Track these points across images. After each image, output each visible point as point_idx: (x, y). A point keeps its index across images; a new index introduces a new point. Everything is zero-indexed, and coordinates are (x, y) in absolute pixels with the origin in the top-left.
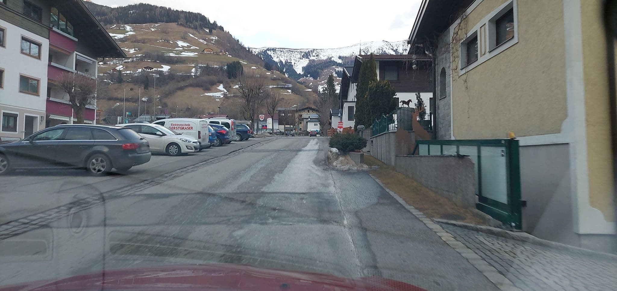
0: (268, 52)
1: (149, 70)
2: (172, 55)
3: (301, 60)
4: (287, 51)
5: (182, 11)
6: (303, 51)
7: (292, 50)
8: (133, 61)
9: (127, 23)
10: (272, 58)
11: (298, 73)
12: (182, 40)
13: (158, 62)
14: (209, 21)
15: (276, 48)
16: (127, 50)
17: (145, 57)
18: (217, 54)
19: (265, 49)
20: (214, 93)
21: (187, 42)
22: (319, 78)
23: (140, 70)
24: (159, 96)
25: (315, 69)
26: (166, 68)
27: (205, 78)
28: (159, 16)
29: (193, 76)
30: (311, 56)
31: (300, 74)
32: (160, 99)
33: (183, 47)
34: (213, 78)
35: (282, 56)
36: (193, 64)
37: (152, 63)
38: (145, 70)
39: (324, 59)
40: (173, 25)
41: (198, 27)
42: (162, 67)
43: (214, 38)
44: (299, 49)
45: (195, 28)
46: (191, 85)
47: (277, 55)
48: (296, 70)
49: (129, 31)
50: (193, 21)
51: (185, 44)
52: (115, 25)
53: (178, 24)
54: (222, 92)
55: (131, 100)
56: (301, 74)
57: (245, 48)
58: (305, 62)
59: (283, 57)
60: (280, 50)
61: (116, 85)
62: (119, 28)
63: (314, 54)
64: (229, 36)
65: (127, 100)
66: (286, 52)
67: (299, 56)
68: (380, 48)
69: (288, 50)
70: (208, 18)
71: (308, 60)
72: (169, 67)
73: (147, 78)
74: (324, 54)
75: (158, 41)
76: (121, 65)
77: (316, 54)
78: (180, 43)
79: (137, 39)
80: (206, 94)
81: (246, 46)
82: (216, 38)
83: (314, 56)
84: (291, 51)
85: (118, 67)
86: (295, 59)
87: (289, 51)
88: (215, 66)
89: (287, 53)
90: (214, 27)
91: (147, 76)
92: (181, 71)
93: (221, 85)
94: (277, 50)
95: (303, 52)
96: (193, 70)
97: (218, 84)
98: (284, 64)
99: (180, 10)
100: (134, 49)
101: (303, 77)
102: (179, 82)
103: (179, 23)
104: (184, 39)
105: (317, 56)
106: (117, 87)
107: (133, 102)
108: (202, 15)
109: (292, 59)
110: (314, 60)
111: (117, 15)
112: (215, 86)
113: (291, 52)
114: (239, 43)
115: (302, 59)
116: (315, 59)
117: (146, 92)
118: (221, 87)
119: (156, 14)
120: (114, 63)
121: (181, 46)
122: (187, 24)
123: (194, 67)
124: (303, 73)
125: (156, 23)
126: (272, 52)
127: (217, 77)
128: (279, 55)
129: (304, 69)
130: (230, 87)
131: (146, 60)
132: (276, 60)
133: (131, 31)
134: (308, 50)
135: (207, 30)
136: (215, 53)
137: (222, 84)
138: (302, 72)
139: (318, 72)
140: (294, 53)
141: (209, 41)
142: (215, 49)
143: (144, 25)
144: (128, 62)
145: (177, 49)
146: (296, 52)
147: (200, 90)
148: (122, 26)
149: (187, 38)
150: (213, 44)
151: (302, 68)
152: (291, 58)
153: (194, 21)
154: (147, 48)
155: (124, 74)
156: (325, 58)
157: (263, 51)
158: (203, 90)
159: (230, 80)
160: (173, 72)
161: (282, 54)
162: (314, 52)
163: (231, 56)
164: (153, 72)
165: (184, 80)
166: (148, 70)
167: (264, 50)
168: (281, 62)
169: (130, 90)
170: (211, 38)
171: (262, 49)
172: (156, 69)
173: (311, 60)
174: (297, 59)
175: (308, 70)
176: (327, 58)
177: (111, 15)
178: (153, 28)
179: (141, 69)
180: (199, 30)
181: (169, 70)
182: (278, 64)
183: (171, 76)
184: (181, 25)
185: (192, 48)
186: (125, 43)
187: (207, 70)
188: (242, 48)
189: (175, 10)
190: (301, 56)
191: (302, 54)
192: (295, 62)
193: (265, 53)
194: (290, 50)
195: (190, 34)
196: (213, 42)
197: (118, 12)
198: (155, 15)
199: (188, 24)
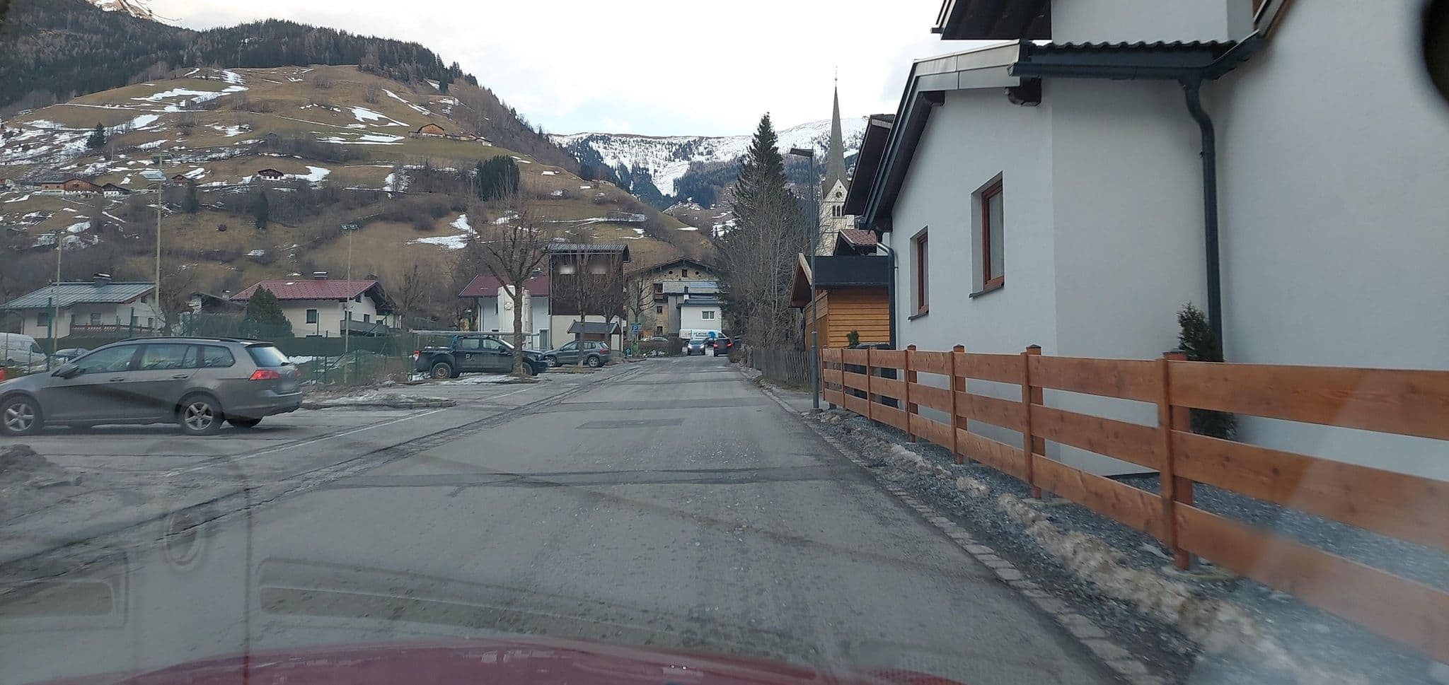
0: (591, 143)
1: (273, 178)
2: (335, 140)
3: (671, 164)
4: (637, 141)
5: (374, 37)
6: (674, 142)
7: (648, 140)
8: (232, 156)
9: (231, 66)
10: (602, 159)
11: (664, 193)
12: (366, 104)
13: (299, 157)
14: (440, 61)
15: (611, 135)
16: (219, 128)
17: (264, 145)
18: (455, 139)
19: (585, 138)
20: (443, 238)
21: (379, 110)
22: (713, 205)
23: (248, 179)
24: (295, 246)
25: (705, 183)
26: (317, 174)
27: (420, 199)
28: (313, 49)
29: (390, 195)
30: (694, 154)
31: (667, 195)
32: (298, 254)
33: (367, 121)
34: (440, 198)
35: (625, 154)
36: (390, 164)
37: (281, 160)
38: (262, 177)
39: (726, 162)
40: (348, 71)
41: (411, 76)
42: (309, 172)
43: (451, 102)
44: (665, 138)
45: (405, 79)
46: (383, 218)
47: (613, 151)
48: (659, 187)
49: (234, 85)
50: (400, 62)
51: (374, 116)
52: (198, 69)
53: (360, 69)
54: (462, 236)
55: (219, 258)
56: (672, 196)
57: (531, 131)
58: (680, 169)
59: (628, 155)
60: (620, 140)
61: (183, 218)
62: (206, 76)
63: (701, 149)
64: (488, 99)
65: (209, 256)
66: (634, 145)
67: (665, 153)
68: (858, 134)
69: (639, 139)
70: (438, 55)
71: (686, 162)
72: (326, 172)
73: (266, 200)
74: (726, 148)
75: (303, 108)
76: (201, 166)
77: (705, 148)
78: (361, 113)
79: (246, 103)
80: (423, 240)
81: (534, 125)
82: (454, 100)
83: (702, 154)
84: (646, 141)
85: (194, 172)
86: (657, 160)
87: (642, 141)
88: (448, 169)
89: (637, 146)
90: (451, 77)
91: (263, 194)
92: (356, 181)
93: (461, 216)
94: (613, 139)
95: (675, 145)
96: (390, 179)
97: (453, 213)
98: (630, 172)
99: (367, 34)
100: (238, 127)
101: (676, 203)
102: (350, 209)
103: (363, 66)
104: (371, 102)
105: (710, 153)
106: (183, 222)
107: (224, 262)
108: (425, 47)
109: (650, 162)
110: (701, 163)
111: (209, 48)
112: (444, 220)
113: (648, 145)
114: (516, 117)
115: (674, 161)
116: (705, 161)
117: (261, 236)
118: (461, 222)
119: (306, 43)
120: (181, 161)
121: (363, 119)
122: (383, 70)
123: (392, 171)
124: (676, 195)
125: (306, 65)
126: (601, 144)
127: (451, 197)
128: (618, 151)
129: (677, 183)
130: (485, 221)
131: (266, 154)
132: (610, 162)
133: (237, 84)
134: (687, 140)
135: (433, 85)
136: (448, 137)
137: (464, 215)
138: (674, 190)
139: (712, 192)
140: (653, 146)
141: (436, 108)
142: (452, 127)
143: (273, 71)
144: (220, 159)
145: (351, 126)
146: (658, 145)
147: (405, 230)
148: (216, 71)
149: (379, 99)
150: (448, 116)
151: (672, 183)
152: (647, 157)
153: (403, 62)
154: (273, 123)
155: (204, 188)
156: (727, 158)
157: (580, 141)
158: (415, 228)
159: (487, 203)
160: (333, 185)
161: (626, 149)
162: (702, 144)
163: (490, 145)
164: (281, 184)
165: (362, 205)
166: (270, 178)
167: (582, 138)
168: (623, 167)
169: (220, 230)
170: (442, 102)
171: (577, 136)
172: (291, 176)
173: (694, 163)
174: (661, 161)
175: (688, 186)
176: (733, 158)
177: (195, 47)
178: (295, 75)
179: (251, 177)
180: (412, 83)
181: (325, 178)
182: (617, 172)
183: (330, 194)
184: (368, 70)
185: (390, 124)
186: (217, 111)
187: (427, 179)
188: (524, 129)
189: (356, 36)
190: (671, 154)
191: (674, 150)
192: (656, 168)
193: (583, 145)
194: (644, 139)
195: (388, 92)
196: (448, 112)
197: (212, 42)
198: (303, 45)
199: (385, 67)
